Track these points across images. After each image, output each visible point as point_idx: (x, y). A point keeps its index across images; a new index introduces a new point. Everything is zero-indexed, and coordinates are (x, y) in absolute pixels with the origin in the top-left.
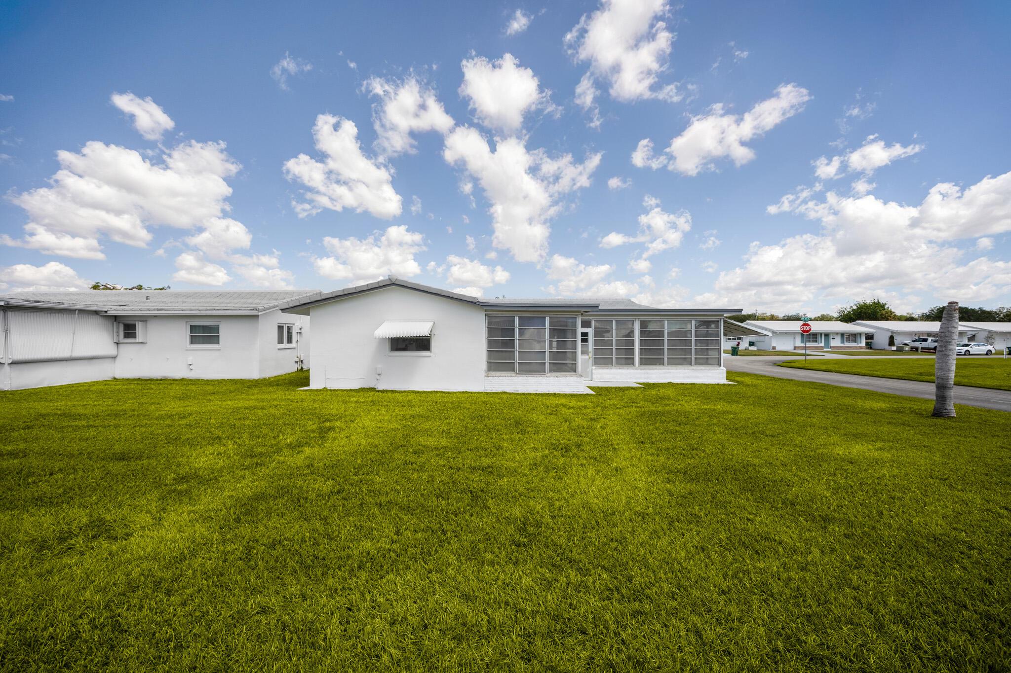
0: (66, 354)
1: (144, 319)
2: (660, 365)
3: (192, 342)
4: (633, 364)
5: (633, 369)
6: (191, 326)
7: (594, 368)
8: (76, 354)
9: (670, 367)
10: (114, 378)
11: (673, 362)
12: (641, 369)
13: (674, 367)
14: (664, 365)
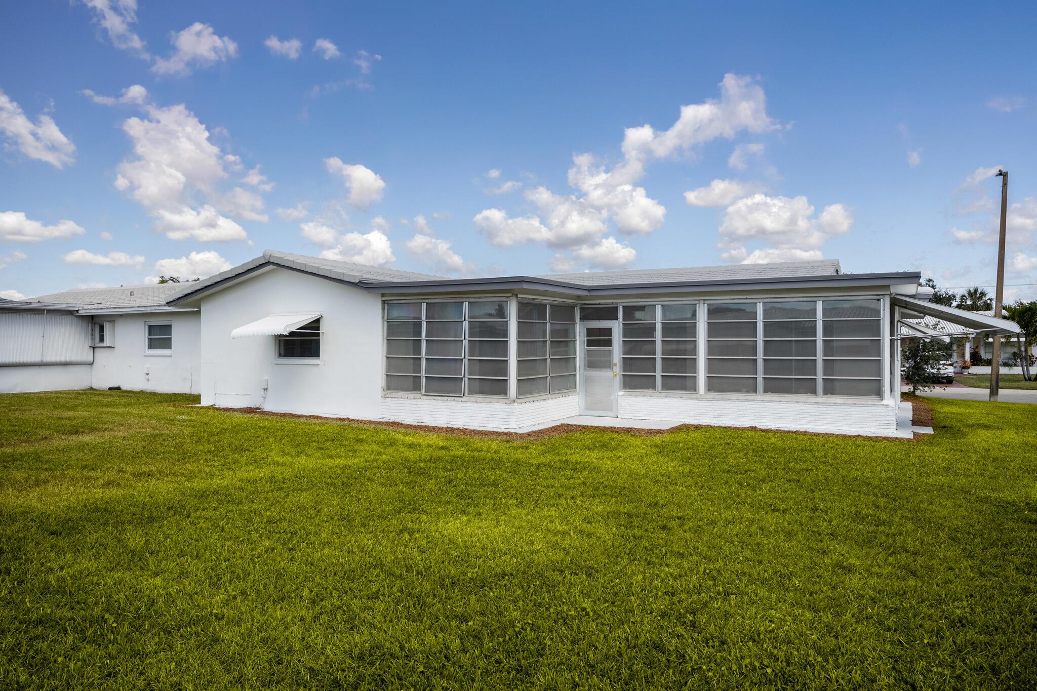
0: (36, 359)
1: (113, 318)
2: (748, 391)
3: (151, 346)
4: (694, 388)
5: (692, 399)
6: (150, 327)
7: (621, 393)
8: (48, 359)
9: (769, 397)
10: (92, 388)
11: (774, 387)
12: (707, 400)
13: (776, 397)
14: (755, 391)
